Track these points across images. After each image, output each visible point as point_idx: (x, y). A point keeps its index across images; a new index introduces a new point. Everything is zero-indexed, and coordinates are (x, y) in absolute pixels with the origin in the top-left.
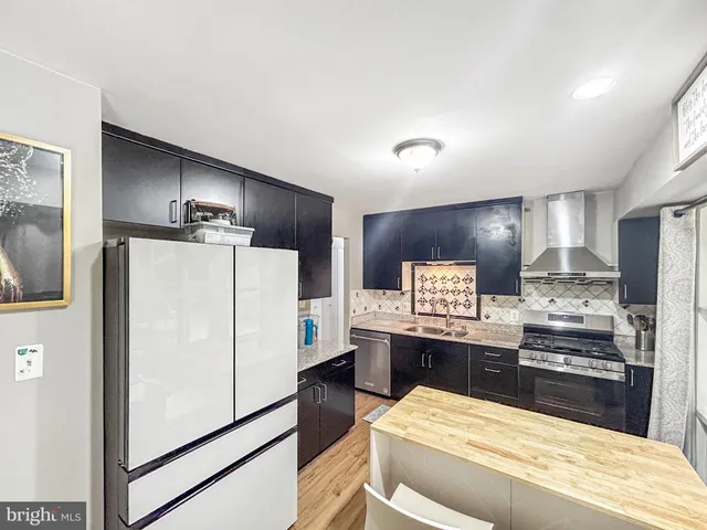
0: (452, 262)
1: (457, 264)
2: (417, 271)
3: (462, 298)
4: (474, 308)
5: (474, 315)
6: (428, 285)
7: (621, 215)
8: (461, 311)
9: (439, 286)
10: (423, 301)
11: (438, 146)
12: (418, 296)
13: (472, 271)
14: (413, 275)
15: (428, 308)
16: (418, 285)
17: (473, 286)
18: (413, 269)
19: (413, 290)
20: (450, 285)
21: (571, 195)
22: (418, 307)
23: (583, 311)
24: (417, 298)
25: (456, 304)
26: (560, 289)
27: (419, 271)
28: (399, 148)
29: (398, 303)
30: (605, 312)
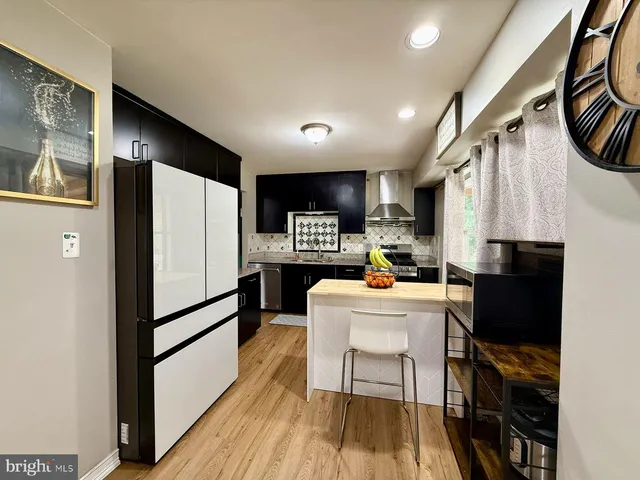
0: (322, 213)
1: (325, 214)
2: (297, 220)
3: (328, 238)
4: (336, 244)
5: (337, 249)
6: (305, 230)
7: (416, 186)
8: (328, 247)
9: (313, 230)
10: (302, 242)
11: (330, 130)
12: (298, 238)
13: (335, 220)
14: (295, 222)
15: (305, 246)
16: (298, 230)
17: (336, 230)
18: (294, 218)
19: (294, 234)
20: (321, 230)
21: (391, 172)
22: (298, 247)
23: (398, 242)
24: (297, 240)
25: (325, 242)
26: (385, 229)
27: (299, 220)
28: (304, 128)
29: (282, 244)
30: (407, 242)
